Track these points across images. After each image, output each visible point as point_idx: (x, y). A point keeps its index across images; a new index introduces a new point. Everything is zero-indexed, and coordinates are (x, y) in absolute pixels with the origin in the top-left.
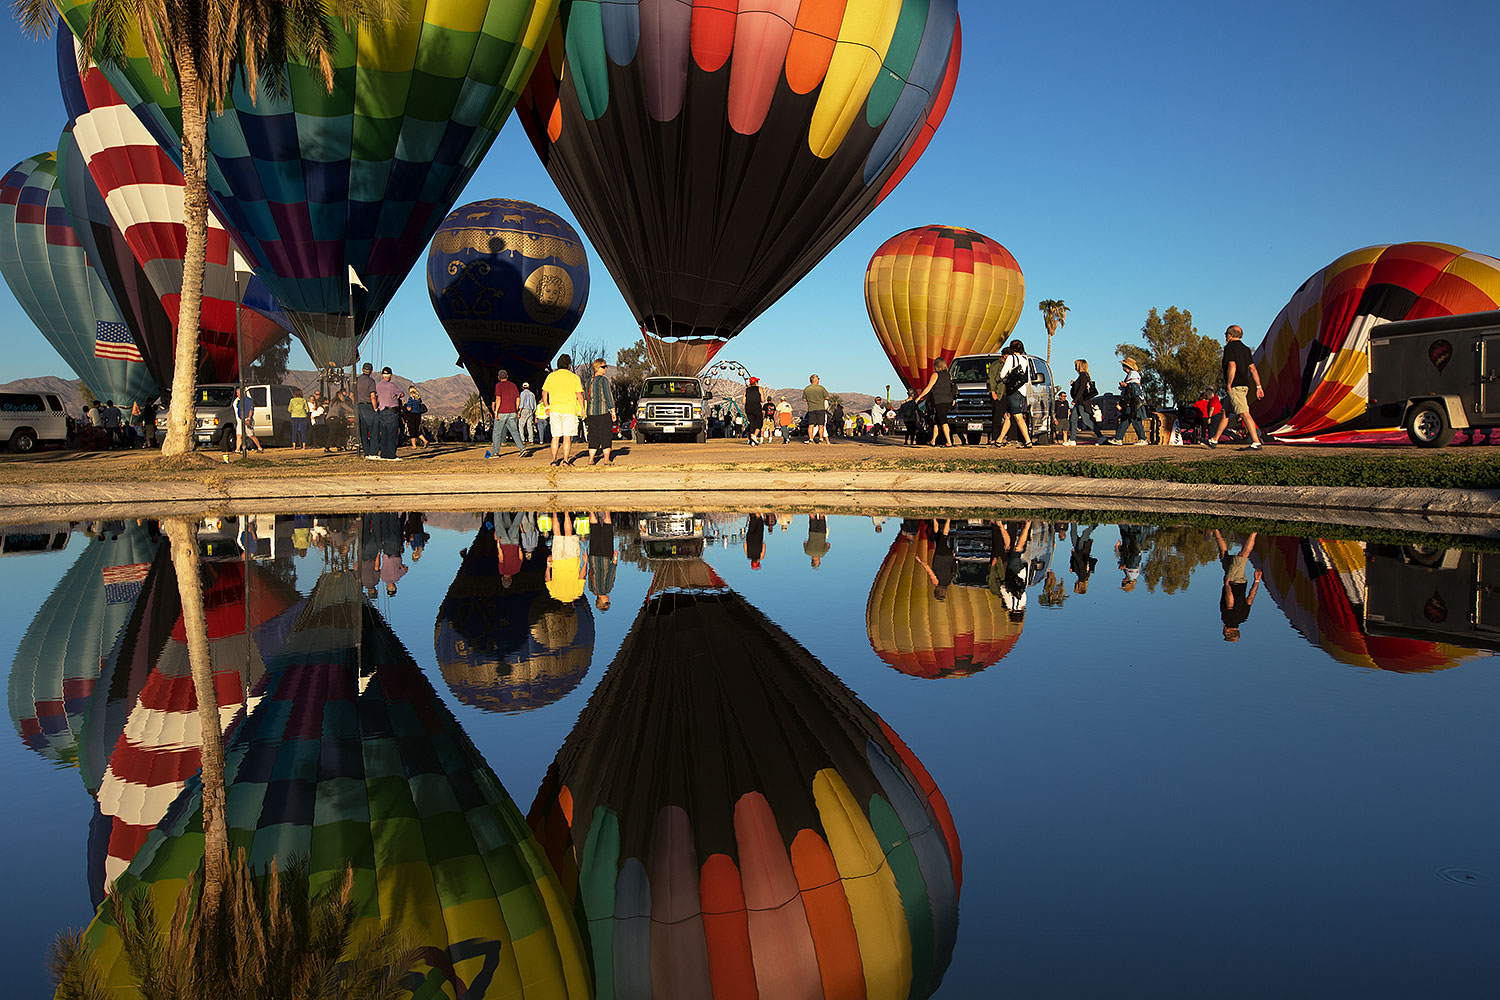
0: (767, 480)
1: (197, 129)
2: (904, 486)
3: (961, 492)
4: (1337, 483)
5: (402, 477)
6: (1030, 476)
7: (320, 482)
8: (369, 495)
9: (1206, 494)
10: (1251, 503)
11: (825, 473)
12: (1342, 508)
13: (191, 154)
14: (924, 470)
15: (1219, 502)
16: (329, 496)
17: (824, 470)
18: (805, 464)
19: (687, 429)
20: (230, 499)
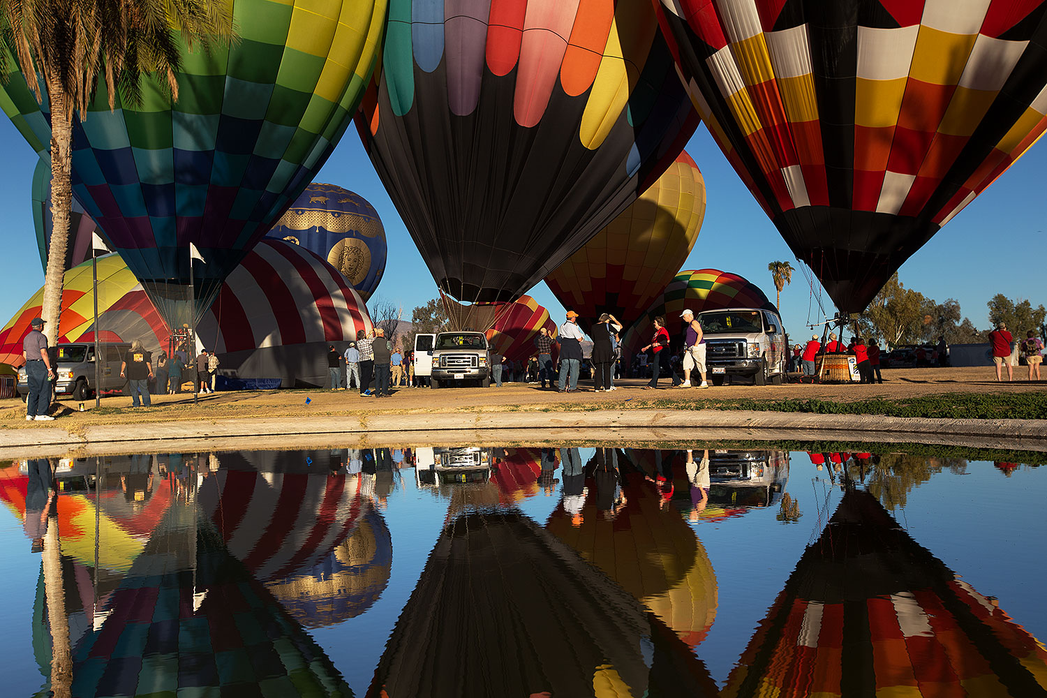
0: (545, 419)
1: (64, 132)
2: (661, 422)
3: (710, 427)
4: (1029, 416)
5: (236, 421)
6: (768, 412)
7: (165, 426)
8: (207, 437)
9: (918, 426)
10: (957, 434)
11: (595, 413)
12: (1035, 437)
13: (58, 153)
14: (678, 408)
15: (929, 433)
16: (173, 439)
17: (593, 410)
18: (577, 405)
19: (474, 376)
20: (87, 442)
